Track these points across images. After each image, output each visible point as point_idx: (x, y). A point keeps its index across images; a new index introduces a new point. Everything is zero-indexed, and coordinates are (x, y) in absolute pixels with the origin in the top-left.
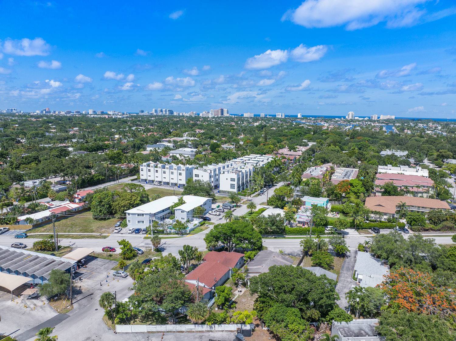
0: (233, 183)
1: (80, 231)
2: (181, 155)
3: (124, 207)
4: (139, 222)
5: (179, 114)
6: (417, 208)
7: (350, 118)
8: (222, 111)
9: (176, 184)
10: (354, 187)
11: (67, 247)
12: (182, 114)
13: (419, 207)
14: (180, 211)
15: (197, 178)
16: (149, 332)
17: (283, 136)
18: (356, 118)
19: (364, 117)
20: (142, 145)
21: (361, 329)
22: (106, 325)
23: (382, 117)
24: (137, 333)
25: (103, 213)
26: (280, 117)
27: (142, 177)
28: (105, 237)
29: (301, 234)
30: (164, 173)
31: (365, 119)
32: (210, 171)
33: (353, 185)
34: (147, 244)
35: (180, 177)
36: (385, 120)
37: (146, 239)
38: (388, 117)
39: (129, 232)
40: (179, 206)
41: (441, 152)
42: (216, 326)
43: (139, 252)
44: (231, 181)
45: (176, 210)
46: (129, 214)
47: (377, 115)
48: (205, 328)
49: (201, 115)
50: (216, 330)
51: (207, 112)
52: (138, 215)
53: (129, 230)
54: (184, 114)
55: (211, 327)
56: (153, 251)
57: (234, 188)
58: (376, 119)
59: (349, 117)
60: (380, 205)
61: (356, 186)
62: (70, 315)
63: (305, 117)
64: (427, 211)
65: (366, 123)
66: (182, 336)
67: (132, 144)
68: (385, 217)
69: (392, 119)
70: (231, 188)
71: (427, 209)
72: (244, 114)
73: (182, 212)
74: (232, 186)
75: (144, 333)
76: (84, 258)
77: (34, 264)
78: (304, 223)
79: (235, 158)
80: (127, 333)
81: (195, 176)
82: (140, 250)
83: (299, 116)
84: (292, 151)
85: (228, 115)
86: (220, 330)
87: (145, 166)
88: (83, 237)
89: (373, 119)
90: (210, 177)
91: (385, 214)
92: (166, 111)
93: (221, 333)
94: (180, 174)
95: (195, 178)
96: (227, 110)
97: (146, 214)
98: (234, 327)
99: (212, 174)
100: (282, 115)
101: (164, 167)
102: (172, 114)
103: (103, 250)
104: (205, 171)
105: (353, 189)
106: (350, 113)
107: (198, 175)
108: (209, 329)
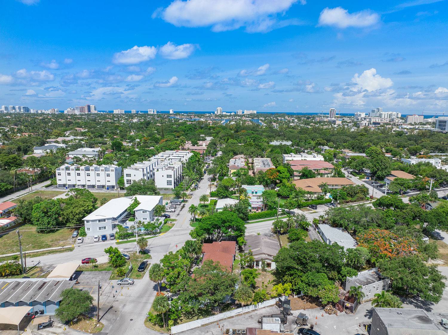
0: (169, 179)
1: (33, 248)
2: (84, 156)
3: (79, 215)
4: (100, 228)
5: (37, 111)
6: (331, 186)
7: (219, 113)
8: (89, 107)
9: (103, 187)
10: (281, 173)
11: (33, 267)
12: (41, 111)
13: (333, 185)
14: (142, 211)
15: (129, 178)
16: (203, 326)
17: (175, 132)
18: (224, 113)
19: (231, 112)
20: (29, 147)
21: (367, 279)
22: (155, 331)
23: (246, 112)
24: (192, 329)
25: (52, 224)
26: (152, 113)
27: (59, 182)
28: (71, 250)
29: (260, 218)
30: (88, 175)
31: (232, 114)
32: (142, 170)
33: (280, 172)
34: (126, 249)
35: (108, 178)
36: (249, 115)
37: (119, 244)
38: (251, 112)
39: (95, 240)
40: (136, 207)
41: (318, 141)
42: (260, 304)
43: (127, 257)
44: (167, 177)
45: (137, 211)
46: (88, 221)
47: (241, 111)
48: (251, 308)
49: (66, 112)
50: (260, 307)
51: (72, 109)
52: (99, 221)
53: (95, 238)
54: (43, 111)
55: (255, 306)
56: (138, 254)
57: (171, 185)
58: (241, 114)
59: (217, 113)
60: (309, 186)
61: (283, 173)
62: (107, 332)
63: (177, 113)
64: (340, 187)
65: (236, 118)
66: (235, 321)
67: (17, 147)
68: (316, 196)
69: (254, 114)
70: (168, 185)
71: (339, 186)
72: (114, 111)
73: (143, 212)
74: (169, 183)
75: (198, 327)
76: (74, 274)
77: (21, 291)
78: (257, 208)
79: (154, 155)
80: (182, 332)
81: (127, 176)
82: (126, 256)
83: (171, 112)
84: (196, 145)
85: (96, 112)
86: (263, 306)
87: (63, 169)
88: (43, 254)
89: (239, 114)
90: (144, 175)
91: (315, 193)
92: (20, 108)
93: (264, 309)
94: (108, 175)
95: (126, 178)
96: (95, 107)
97: (108, 219)
98: (273, 302)
99: (145, 172)
100: (154, 111)
101: (88, 169)
102: (28, 111)
103: (83, 263)
104: (136, 169)
105: (281, 175)
106: (219, 108)
107: (130, 174)
108: (254, 309)
